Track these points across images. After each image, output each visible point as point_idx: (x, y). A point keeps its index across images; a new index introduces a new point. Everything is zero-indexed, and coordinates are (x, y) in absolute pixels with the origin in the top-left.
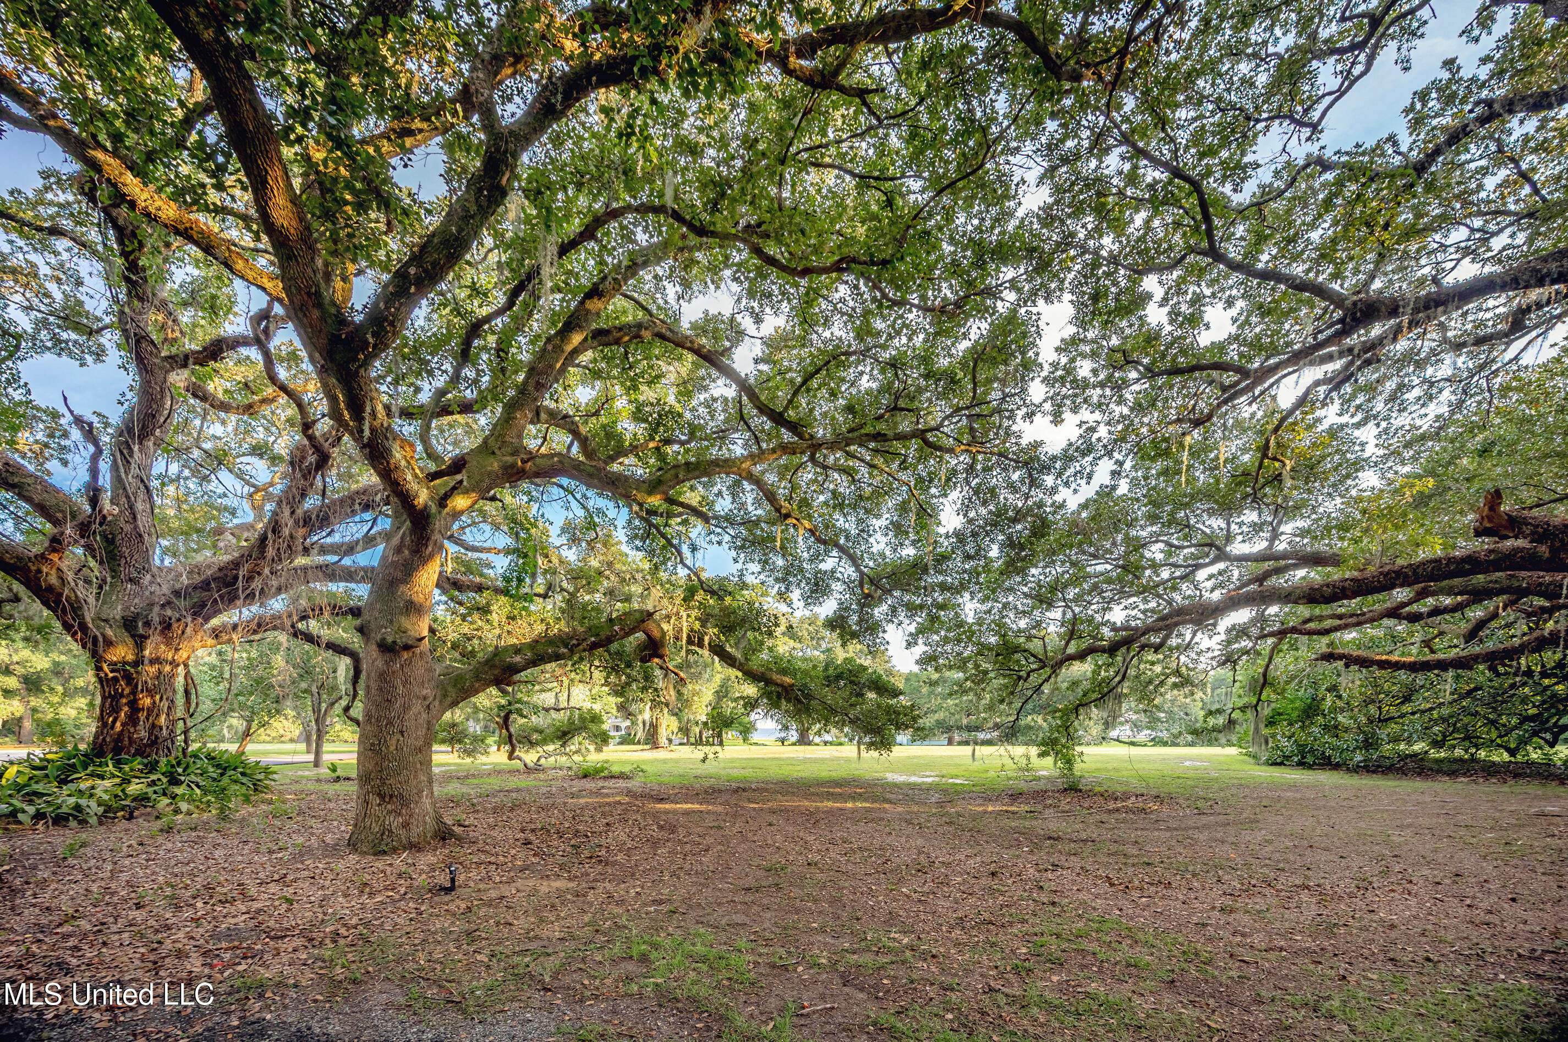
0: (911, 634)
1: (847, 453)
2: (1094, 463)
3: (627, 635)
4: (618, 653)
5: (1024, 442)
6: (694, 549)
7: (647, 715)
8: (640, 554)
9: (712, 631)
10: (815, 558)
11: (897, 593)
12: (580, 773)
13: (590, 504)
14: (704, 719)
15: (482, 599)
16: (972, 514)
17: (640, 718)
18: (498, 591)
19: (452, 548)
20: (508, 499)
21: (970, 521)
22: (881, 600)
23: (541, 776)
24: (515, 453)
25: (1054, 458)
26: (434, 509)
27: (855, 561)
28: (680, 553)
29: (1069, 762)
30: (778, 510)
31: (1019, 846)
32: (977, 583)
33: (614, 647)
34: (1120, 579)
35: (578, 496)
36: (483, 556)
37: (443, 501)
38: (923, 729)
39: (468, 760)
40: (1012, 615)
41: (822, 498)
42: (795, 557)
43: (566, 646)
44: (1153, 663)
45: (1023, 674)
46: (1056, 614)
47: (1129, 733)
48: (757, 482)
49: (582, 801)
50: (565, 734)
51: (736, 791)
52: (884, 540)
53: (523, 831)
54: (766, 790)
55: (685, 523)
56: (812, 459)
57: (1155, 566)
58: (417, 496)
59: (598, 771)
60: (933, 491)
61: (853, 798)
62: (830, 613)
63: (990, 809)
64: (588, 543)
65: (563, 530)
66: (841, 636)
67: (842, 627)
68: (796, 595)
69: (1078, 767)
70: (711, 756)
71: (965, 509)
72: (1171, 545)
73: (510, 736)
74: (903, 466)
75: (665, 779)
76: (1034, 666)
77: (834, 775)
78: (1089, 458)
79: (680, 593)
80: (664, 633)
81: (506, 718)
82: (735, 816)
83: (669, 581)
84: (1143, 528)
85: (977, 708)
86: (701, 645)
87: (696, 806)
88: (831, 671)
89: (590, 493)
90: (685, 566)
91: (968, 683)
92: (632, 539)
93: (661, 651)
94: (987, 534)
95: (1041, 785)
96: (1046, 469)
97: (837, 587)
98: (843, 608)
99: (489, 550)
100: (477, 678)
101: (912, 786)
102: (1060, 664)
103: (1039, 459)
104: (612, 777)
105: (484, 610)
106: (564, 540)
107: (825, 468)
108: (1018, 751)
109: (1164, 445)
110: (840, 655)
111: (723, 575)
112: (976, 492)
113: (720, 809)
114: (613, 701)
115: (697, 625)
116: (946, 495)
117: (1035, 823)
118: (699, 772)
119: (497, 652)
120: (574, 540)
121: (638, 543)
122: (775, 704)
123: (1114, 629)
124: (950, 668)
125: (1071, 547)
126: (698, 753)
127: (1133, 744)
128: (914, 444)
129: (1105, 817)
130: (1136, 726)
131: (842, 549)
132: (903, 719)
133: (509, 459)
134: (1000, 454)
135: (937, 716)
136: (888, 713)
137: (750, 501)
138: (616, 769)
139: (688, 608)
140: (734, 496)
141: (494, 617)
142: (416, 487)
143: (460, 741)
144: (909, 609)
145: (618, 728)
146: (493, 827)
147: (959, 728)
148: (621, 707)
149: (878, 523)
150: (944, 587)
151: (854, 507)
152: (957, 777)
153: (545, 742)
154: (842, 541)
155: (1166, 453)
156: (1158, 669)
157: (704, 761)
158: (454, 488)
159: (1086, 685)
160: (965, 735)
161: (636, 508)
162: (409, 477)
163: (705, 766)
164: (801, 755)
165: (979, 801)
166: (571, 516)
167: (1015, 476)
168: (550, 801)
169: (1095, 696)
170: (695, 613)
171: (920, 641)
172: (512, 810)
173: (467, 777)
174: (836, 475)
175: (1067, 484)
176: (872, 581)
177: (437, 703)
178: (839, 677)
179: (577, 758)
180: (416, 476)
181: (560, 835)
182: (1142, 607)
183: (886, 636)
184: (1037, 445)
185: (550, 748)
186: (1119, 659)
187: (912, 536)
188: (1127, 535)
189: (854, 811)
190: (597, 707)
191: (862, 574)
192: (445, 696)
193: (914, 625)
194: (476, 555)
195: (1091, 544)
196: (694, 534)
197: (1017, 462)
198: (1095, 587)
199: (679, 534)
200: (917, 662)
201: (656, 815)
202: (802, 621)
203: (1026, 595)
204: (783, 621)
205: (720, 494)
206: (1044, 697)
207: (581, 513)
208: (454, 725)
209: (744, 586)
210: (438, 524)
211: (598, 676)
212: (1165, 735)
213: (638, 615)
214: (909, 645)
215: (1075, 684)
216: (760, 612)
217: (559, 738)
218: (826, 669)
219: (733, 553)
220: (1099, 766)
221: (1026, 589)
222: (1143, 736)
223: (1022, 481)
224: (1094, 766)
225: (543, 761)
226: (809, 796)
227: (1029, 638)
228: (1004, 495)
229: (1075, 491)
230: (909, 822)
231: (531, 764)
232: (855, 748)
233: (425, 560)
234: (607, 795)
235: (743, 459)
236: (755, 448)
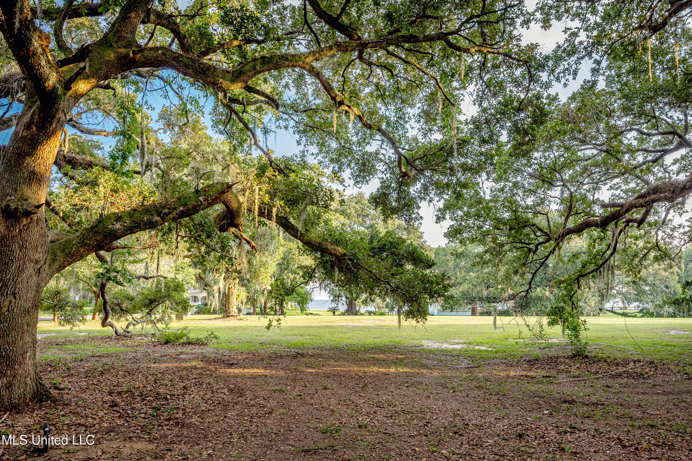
0: (439, 210)
1: (388, 52)
2: (578, 62)
3: (210, 205)
4: (200, 224)
5: (524, 43)
6: (266, 131)
7: (221, 285)
8: (222, 137)
9: (279, 203)
10: (362, 142)
11: (428, 173)
12: (163, 340)
13: (185, 93)
14: (269, 288)
15: (90, 175)
16: (485, 104)
17: (216, 288)
18: (104, 168)
19: (70, 131)
20: (119, 89)
21: (484, 110)
22: (415, 179)
23: (129, 342)
24: (128, 45)
25: (547, 58)
26: (60, 91)
27: (393, 143)
28: (254, 136)
29: (575, 329)
30: (333, 98)
31: (540, 408)
32: (491, 164)
33: (197, 217)
34: (605, 163)
35: (175, 87)
36: (95, 138)
37: (67, 85)
38: (452, 297)
39: (67, 327)
40: (520, 193)
41: (367, 90)
42: (347, 141)
43: (159, 214)
44: (636, 238)
45: (532, 246)
46: (556, 192)
47: (621, 305)
48: (317, 75)
49: (163, 366)
50: (152, 302)
51: (296, 356)
52: (417, 126)
53: (110, 393)
54: (321, 356)
55: (259, 110)
56: (360, 57)
57: (632, 151)
58: (48, 79)
59: (177, 338)
60: (455, 84)
61: (395, 363)
62: (374, 191)
63: (512, 374)
64: (181, 128)
65: (161, 117)
66: (384, 212)
67: (384, 204)
68: (346, 174)
69: (583, 334)
70: (275, 323)
71: (479, 100)
72: (642, 133)
73: (105, 303)
74: (431, 63)
75: (235, 346)
76: (541, 240)
77: (379, 342)
78: (574, 58)
79: (254, 171)
80: (240, 204)
81: (103, 286)
82: (294, 380)
83: (244, 161)
84: (619, 118)
85: (496, 279)
86: (269, 218)
87: (261, 371)
88: (375, 243)
89: (185, 84)
90: (258, 147)
91: (487, 257)
92: (216, 124)
93: (237, 221)
94: (498, 122)
95: (552, 353)
96: (541, 66)
97: (380, 167)
98: (385, 186)
99: (99, 133)
100: (82, 243)
101: (445, 353)
102: (562, 237)
103: (535, 58)
104: (190, 343)
105: (94, 184)
106: (160, 125)
107: (370, 64)
108: (532, 320)
109: (630, 48)
110: (382, 230)
111: (289, 155)
112: (488, 86)
113: (282, 373)
114: (193, 271)
115: (267, 198)
116: (464, 88)
117: (551, 387)
118: (264, 339)
119: (101, 220)
120: (169, 125)
121: (221, 127)
122: (329, 274)
123: (604, 206)
124: (473, 241)
125: (565, 133)
126: (264, 321)
127: (625, 315)
128: (438, 46)
129: (610, 382)
130: (626, 299)
131: (383, 133)
132: (436, 288)
133: (122, 50)
134: (505, 55)
135: (461, 288)
136: (423, 281)
137: (310, 92)
138: (193, 336)
139: (260, 183)
140: (298, 87)
141: (101, 190)
142: (47, 71)
143: (61, 308)
144: (438, 188)
145: (195, 299)
146: (84, 390)
147: (481, 299)
148: (199, 278)
149: (412, 112)
150: (465, 168)
151: (394, 97)
152: (482, 344)
153: (134, 310)
154: (384, 127)
155: (632, 55)
156: (641, 243)
157: (268, 328)
158: (78, 74)
159: (584, 257)
160: (486, 305)
161: (221, 95)
162: (43, 63)
163: (269, 333)
164: (350, 324)
165: (502, 367)
166: (168, 104)
167: (518, 72)
168: (135, 366)
169: (592, 267)
170: (265, 187)
171: (448, 216)
172: (102, 373)
173: (64, 343)
174: (379, 71)
175: (558, 79)
176: (408, 162)
177: (46, 267)
178: (382, 249)
179: (160, 326)
180: (49, 62)
181: (143, 398)
182: (624, 187)
183: (420, 212)
184: (533, 47)
185: (138, 316)
186: (609, 233)
187: (439, 122)
188: (607, 123)
189: (397, 375)
190: (180, 277)
191: (400, 155)
192: (54, 260)
193: (443, 201)
194: (89, 137)
195: (580, 132)
196: (266, 119)
197: (518, 61)
198: (585, 169)
199: (254, 118)
200: (446, 235)
201: (226, 379)
202: (352, 198)
203: (531, 176)
204: (336, 195)
205: (287, 86)
206: (550, 270)
207: (176, 101)
208: (57, 293)
209: (304, 166)
210: (62, 104)
211: (183, 245)
212: (650, 306)
213: (219, 187)
214: (439, 219)
215: (575, 256)
216: (317, 189)
217: (146, 306)
218: (371, 242)
219: (297, 137)
220: (599, 334)
221: (530, 170)
222: (633, 307)
223: (523, 77)
224: (595, 334)
225: (131, 328)
226: (357, 361)
227: (536, 214)
228: (509, 88)
229: (565, 85)
230: (444, 386)
231: (120, 331)
232: (397, 317)
233: (49, 135)
234: (185, 360)
235: (306, 55)
236: (315, 48)
